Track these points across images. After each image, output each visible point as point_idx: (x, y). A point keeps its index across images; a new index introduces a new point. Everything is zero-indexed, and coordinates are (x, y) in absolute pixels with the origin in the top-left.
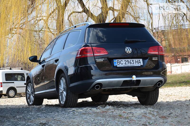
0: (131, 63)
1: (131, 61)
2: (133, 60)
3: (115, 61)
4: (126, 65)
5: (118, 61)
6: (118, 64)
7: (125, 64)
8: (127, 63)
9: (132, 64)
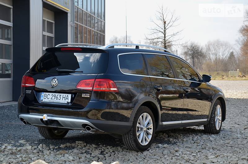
0: (57, 98)
1: (59, 96)
2: (61, 95)
3: (43, 94)
4: (52, 101)
5: (45, 95)
6: (44, 98)
7: (51, 99)
8: (53, 98)
9: (58, 100)
